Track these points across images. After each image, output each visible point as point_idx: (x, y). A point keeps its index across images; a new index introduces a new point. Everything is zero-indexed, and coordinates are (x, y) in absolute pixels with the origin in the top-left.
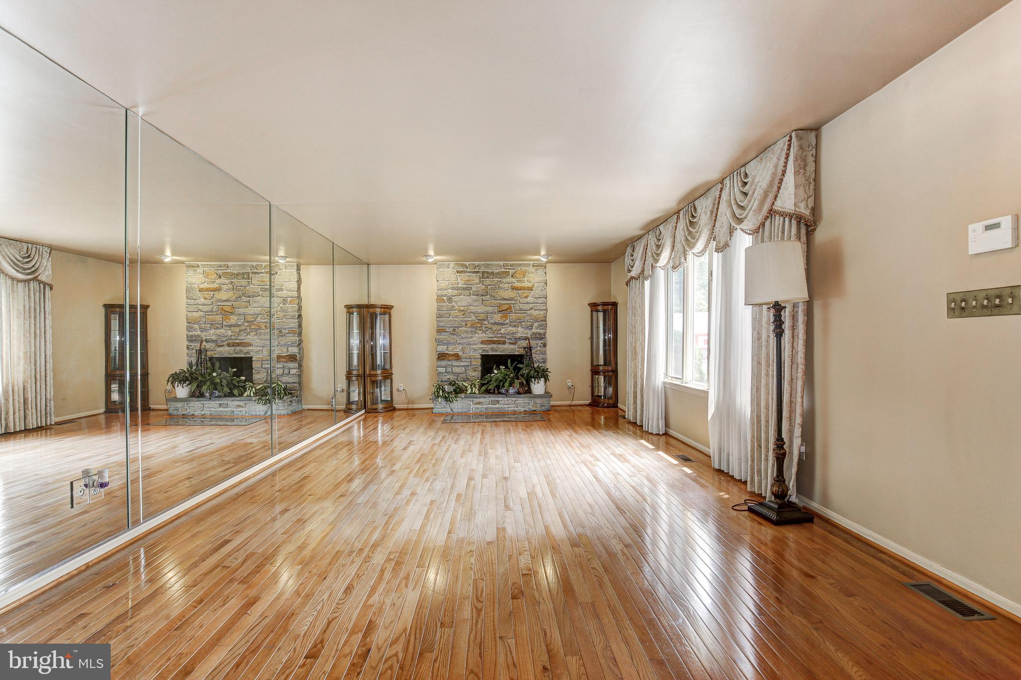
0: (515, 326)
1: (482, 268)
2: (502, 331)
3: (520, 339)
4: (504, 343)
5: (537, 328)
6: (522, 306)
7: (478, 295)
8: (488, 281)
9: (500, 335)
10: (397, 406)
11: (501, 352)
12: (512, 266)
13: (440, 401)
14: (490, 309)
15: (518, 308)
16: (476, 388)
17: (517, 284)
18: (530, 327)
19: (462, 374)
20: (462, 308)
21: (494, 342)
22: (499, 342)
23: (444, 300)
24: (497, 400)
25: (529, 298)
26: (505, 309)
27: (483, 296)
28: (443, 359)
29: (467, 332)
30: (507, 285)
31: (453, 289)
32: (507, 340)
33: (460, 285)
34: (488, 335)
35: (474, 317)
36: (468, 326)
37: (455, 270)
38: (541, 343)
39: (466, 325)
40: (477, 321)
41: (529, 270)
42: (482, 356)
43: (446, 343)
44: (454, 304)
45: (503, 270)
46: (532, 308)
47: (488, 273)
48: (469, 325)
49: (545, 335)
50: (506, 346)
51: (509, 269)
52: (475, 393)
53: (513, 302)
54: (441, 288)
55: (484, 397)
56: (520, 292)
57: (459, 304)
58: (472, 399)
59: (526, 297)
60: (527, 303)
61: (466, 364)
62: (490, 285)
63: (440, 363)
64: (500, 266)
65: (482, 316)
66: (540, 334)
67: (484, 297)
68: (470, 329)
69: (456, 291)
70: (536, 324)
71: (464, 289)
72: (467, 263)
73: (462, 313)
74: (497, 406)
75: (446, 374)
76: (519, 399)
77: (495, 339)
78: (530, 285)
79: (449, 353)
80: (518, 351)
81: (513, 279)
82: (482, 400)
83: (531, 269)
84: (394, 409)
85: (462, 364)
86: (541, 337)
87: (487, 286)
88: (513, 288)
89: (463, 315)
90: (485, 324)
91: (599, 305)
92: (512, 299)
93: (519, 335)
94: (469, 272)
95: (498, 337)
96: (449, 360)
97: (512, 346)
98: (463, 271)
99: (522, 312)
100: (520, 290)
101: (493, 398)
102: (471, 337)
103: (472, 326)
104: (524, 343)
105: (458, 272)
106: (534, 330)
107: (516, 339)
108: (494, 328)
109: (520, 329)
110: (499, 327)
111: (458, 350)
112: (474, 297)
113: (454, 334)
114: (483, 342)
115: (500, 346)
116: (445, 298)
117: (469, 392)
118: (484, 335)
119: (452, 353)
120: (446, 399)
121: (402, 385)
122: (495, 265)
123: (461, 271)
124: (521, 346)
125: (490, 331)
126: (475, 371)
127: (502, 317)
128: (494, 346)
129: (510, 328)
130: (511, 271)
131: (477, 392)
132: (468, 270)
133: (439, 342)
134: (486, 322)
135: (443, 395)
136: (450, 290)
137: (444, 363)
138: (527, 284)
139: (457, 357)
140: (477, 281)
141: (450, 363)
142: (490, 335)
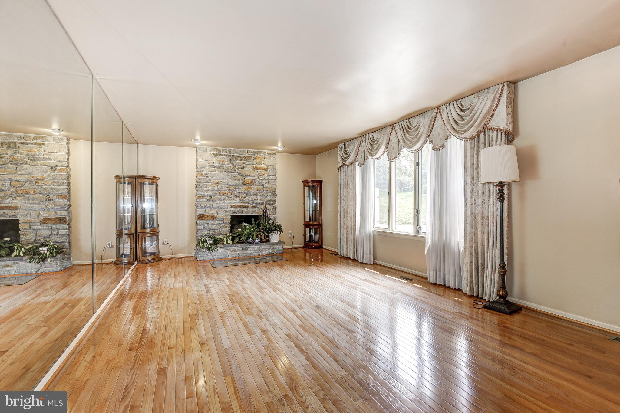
0: (255, 195)
1: (232, 153)
2: (247, 198)
3: (259, 204)
4: (248, 207)
5: (270, 196)
6: (260, 181)
7: (229, 172)
8: (236, 163)
9: (245, 201)
10: (163, 257)
11: (245, 213)
12: (254, 153)
13: (204, 251)
14: (238, 183)
15: (257, 182)
16: (229, 240)
17: (257, 166)
18: (266, 196)
19: (216, 229)
20: (217, 181)
21: (240, 206)
22: (244, 207)
23: (202, 174)
24: (247, 248)
25: (265, 176)
26: (248, 182)
27: (232, 172)
28: (202, 219)
29: (221, 199)
30: (250, 166)
31: (210, 166)
32: (249, 205)
33: (215, 164)
34: (236, 202)
35: (225, 188)
36: (221, 195)
37: (211, 153)
38: (274, 207)
39: (220, 193)
40: (228, 191)
41: (265, 156)
42: (231, 216)
43: (204, 207)
44: (210, 177)
45: (247, 155)
46: (267, 183)
47: (236, 156)
48: (222, 194)
49: (276, 201)
50: (249, 209)
51: (251, 155)
52: (229, 243)
53: (254, 178)
54: (200, 165)
55: (237, 246)
56: (259, 171)
57: (215, 178)
58: (228, 248)
59: (263, 175)
60: (264, 179)
61: (220, 222)
62: (238, 165)
63: (199, 222)
64: (245, 152)
65: (232, 188)
66: (273, 201)
67: (233, 174)
68: (223, 197)
69: (212, 169)
70: (269, 194)
71: (218, 167)
72: (221, 149)
73: (217, 185)
74: (247, 252)
75: (204, 230)
76: (262, 246)
77: (241, 204)
78: (266, 167)
79: (207, 214)
80: (258, 213)
81: (254, 162)
82: (236, 248)
83: (267, 156)
84: (161, 259)
85: (217, 222)
86: (273, 202)
87: (235, 166)
88: (254, 168)
89: (218, 186)
90: (234, 193)
91: (309, 182)
92: (253, 176)
93: (258, 201)
94: (222, 155)
95: (243, 203)
96: (207, 220)
97: (253, 209)
98: (217, 154)
99: (260, 185)
100: (259, 170)
101: (244, 246)
102: (224, 203)
103: (224, 195)
104: (262, 207)
105: (214, 154)
106: (268, 198)
107: (256, 204)
108: (241, 196)
109: (259, 197)
110: (244, 195)
111: (214, 212)
112: (226, 173)
113: (210, 200)
114: (232, 206)
115: (245, 209)
116: (203, 173)
117: (225, 242)
118: (233, 201)
119: (209, 214)
120: (209, 249)
121: (167, 240)
122: (241, 151)
123: (216, 154)
124: (259, 209)
125: (238, 198)
126: (227, 227)
127: (246, 189)
128: (241, 209)
129: (252, 196)
130: (253, 156)
131: (231, 242)
132: (221, 153)
133: (197, 207)
134: (235, 192)
135: (207, 246)
136: (207, 168)
137: (202, 222)
138: (263, 166)
139: (213, 217)
140: (229, 162)
141: (207, 222)
142: (238, 201)
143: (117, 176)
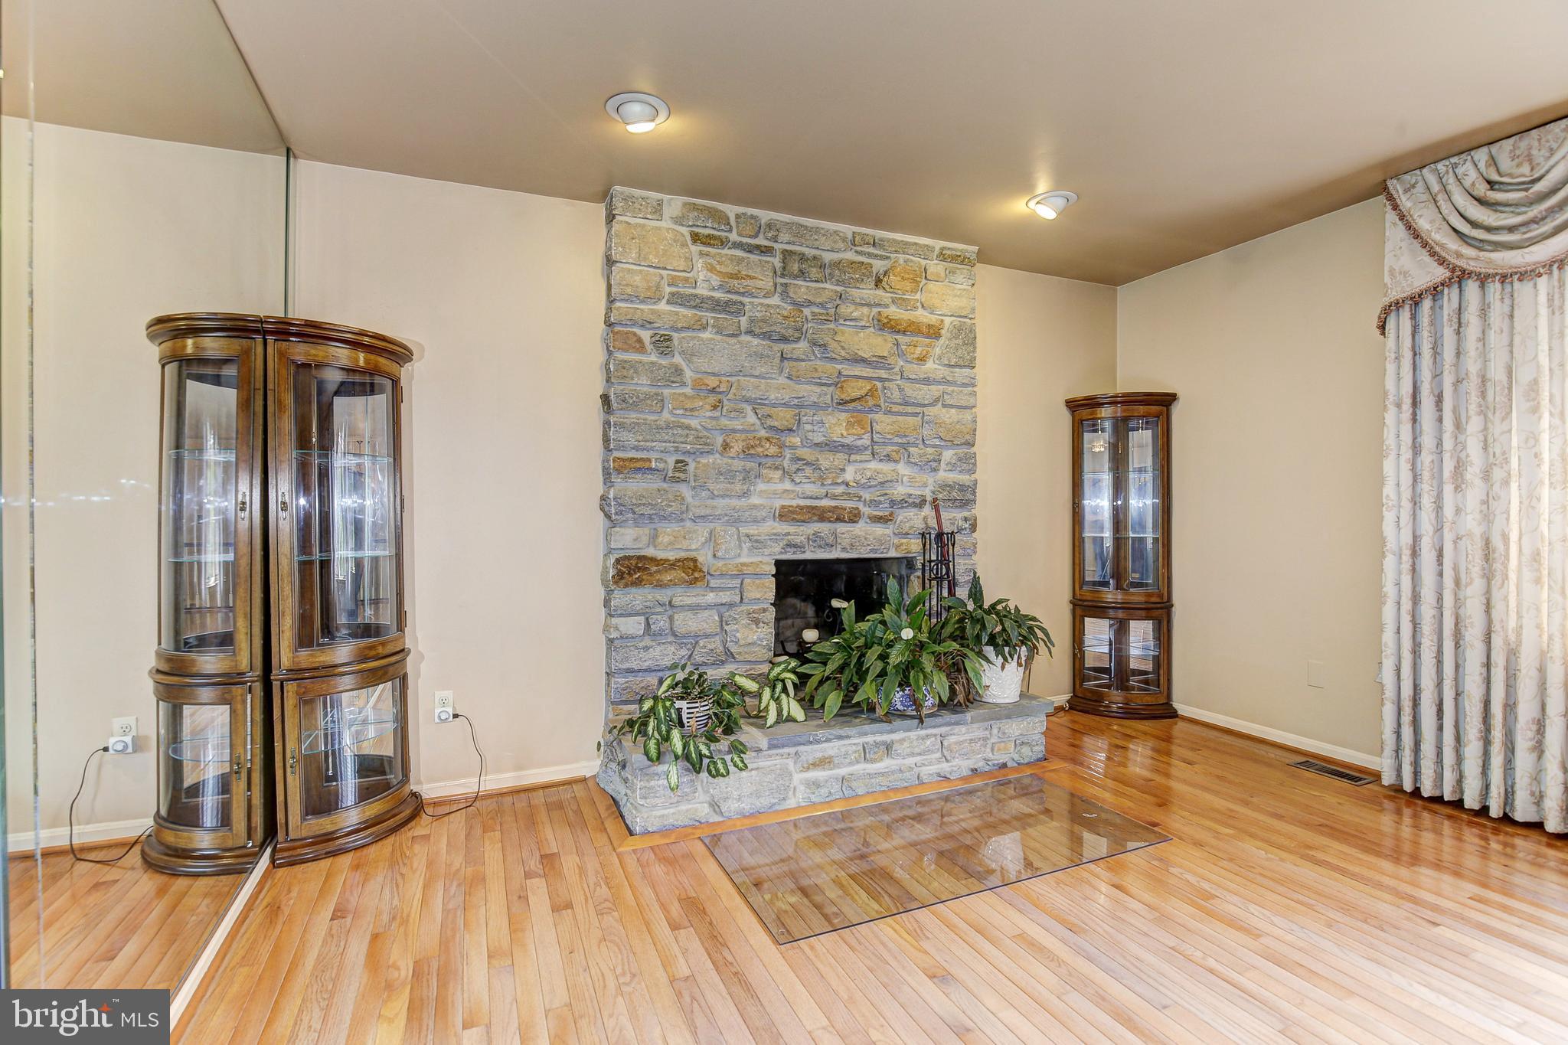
0: (888, 458)
1: (784, 237)
2: (849, 475)
3: (904, 503)
4: (854, 517)
5: (952, 467)
6: (910, 390)
7: (768, 336)
8: (802, 289)
9: (840, 489)
10: (429, 790)
11: (844, 549)
12: (882, 247)
13: (674, 780)
14: (811, 393)
15: (896, 396)
16: (788, 695)
17: (894, 312)
18: (934, 464)
19: (707, 636)
20: (712, 382)
21: (822, 515)
22: (837, 516)
23: (640, 340)
24: (884, 743)
25: (930, 365)
26: (857, 394)
27: (784, 339)
28: (638, 583)
29: (728, 475)
30: (865, 310)
31: (676, 299)
32: (861, 506)
33: (702, 291)
34: (805, 490)
35: (752, 418)
36: (733, 452)
37: (685, 231)
38: (966, 519)
39: (726, 446)
40: (763, 433)
41: (931, 270)
42: (779, 564)
43: (650, 517)
44: (678, 359)
45: (850, 256)
46: (937, 401)
47: (803, 258)
48: (737, 447)
49: (974, 493)
50: (861, 528)
51: (870, 255)
52: (791, 719)
53: (883, 374)
54: (629, 290)
55: (840, 738)
56: (903, 339)
57: (702, 363)
58: (792, 750)
59: (922, 360)
60: (927, 381)
61: (725, 597)
62: (810, 303)
63: (621, 598)
64: (844, 240)
65: (783, 417)
66: (963, 488)
67: (787, 347)
68: (738, 464)
69: (689, 313)
70: (948, 455)
71: (718, 306)
72: (731, 210)
73: (712, 399)
74: (886, 764)
75: (647, 642)
76: (957, 729)
77: (826, 503)
78: (932, 319)
79: (661, 555)
80: (897, 547)
81: (880, 292)
82: (832, 748)
83: (936, 267)
84: (417, 806)
85: (711, 597)
86: (965, 496)
87: (798, 305)
88: (887, 326)
89: (715, 407)
90: (793, 447)
91: (1100, 405)
92: (879, 362)
93: (900, 491)
94: (737, 245)
95: (834, 497)
96: (660, 585)
97: (879, 530)
98: (714, 237)
99: (910, 409)
100: (904, 332)
101: (872, 735)
102: (746, 494)
103: (747, 453)
104: (917, 519)
105: (696, 238)
106: (944, 475)
107: (893, 503)
108: (824, 464)
109: (903, 469)
110: (839, 458)
111: (695, 543)
112: (756, 341)
113: (678, 480)
114: (786, 515)
115: (841, 528)
116: (646, 335)
117: (772, 717)
118: (788, 485)
119: (671, 556)
120: (694, 764)
121: (449, 694)
122: (828, 234)
123: (709, 236)
124: (906, 527)
125: (808, 471)
126: (757, 622)
127: (850, 425)
128: (824, 528)
129: (874, 465)
130: (879, 266)
131: (798, 712)
132: (734, 237)
133: (613, 512)
134: (796, 440)
135: (685, 746)
136: (662, 306)
137: (639, 596)
138: (922, 316)
139: (691, 570)
140: (767, 283)
141: (663, 595)
142: (811, 489)
143: (160, 321)
